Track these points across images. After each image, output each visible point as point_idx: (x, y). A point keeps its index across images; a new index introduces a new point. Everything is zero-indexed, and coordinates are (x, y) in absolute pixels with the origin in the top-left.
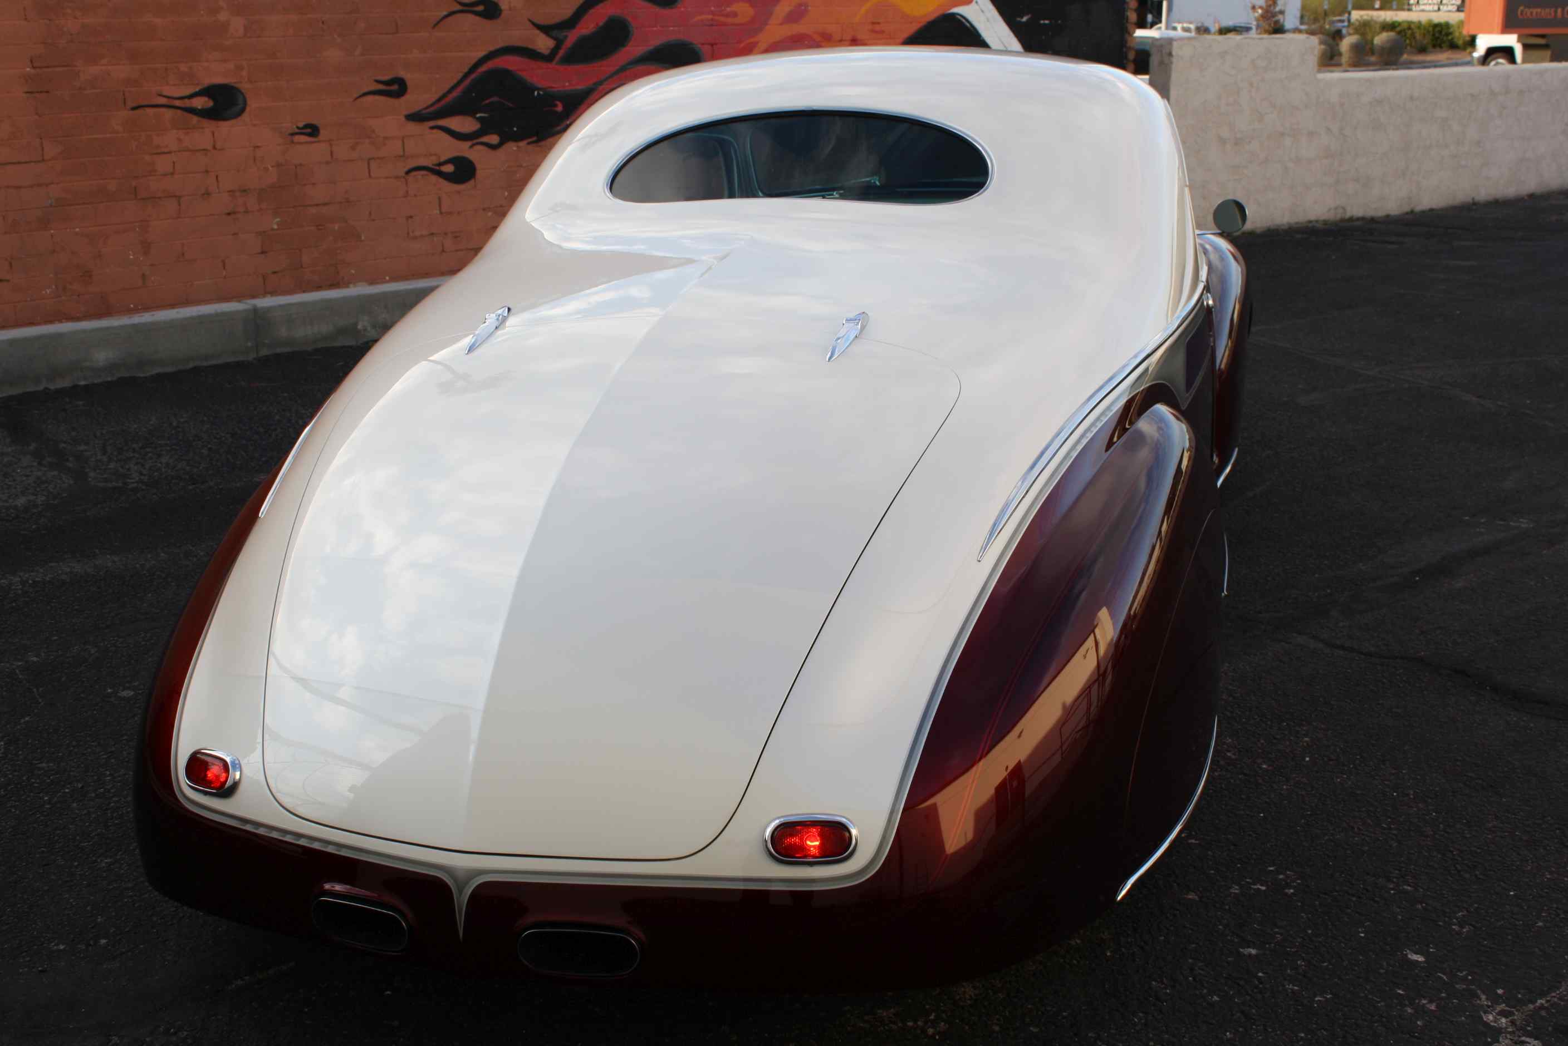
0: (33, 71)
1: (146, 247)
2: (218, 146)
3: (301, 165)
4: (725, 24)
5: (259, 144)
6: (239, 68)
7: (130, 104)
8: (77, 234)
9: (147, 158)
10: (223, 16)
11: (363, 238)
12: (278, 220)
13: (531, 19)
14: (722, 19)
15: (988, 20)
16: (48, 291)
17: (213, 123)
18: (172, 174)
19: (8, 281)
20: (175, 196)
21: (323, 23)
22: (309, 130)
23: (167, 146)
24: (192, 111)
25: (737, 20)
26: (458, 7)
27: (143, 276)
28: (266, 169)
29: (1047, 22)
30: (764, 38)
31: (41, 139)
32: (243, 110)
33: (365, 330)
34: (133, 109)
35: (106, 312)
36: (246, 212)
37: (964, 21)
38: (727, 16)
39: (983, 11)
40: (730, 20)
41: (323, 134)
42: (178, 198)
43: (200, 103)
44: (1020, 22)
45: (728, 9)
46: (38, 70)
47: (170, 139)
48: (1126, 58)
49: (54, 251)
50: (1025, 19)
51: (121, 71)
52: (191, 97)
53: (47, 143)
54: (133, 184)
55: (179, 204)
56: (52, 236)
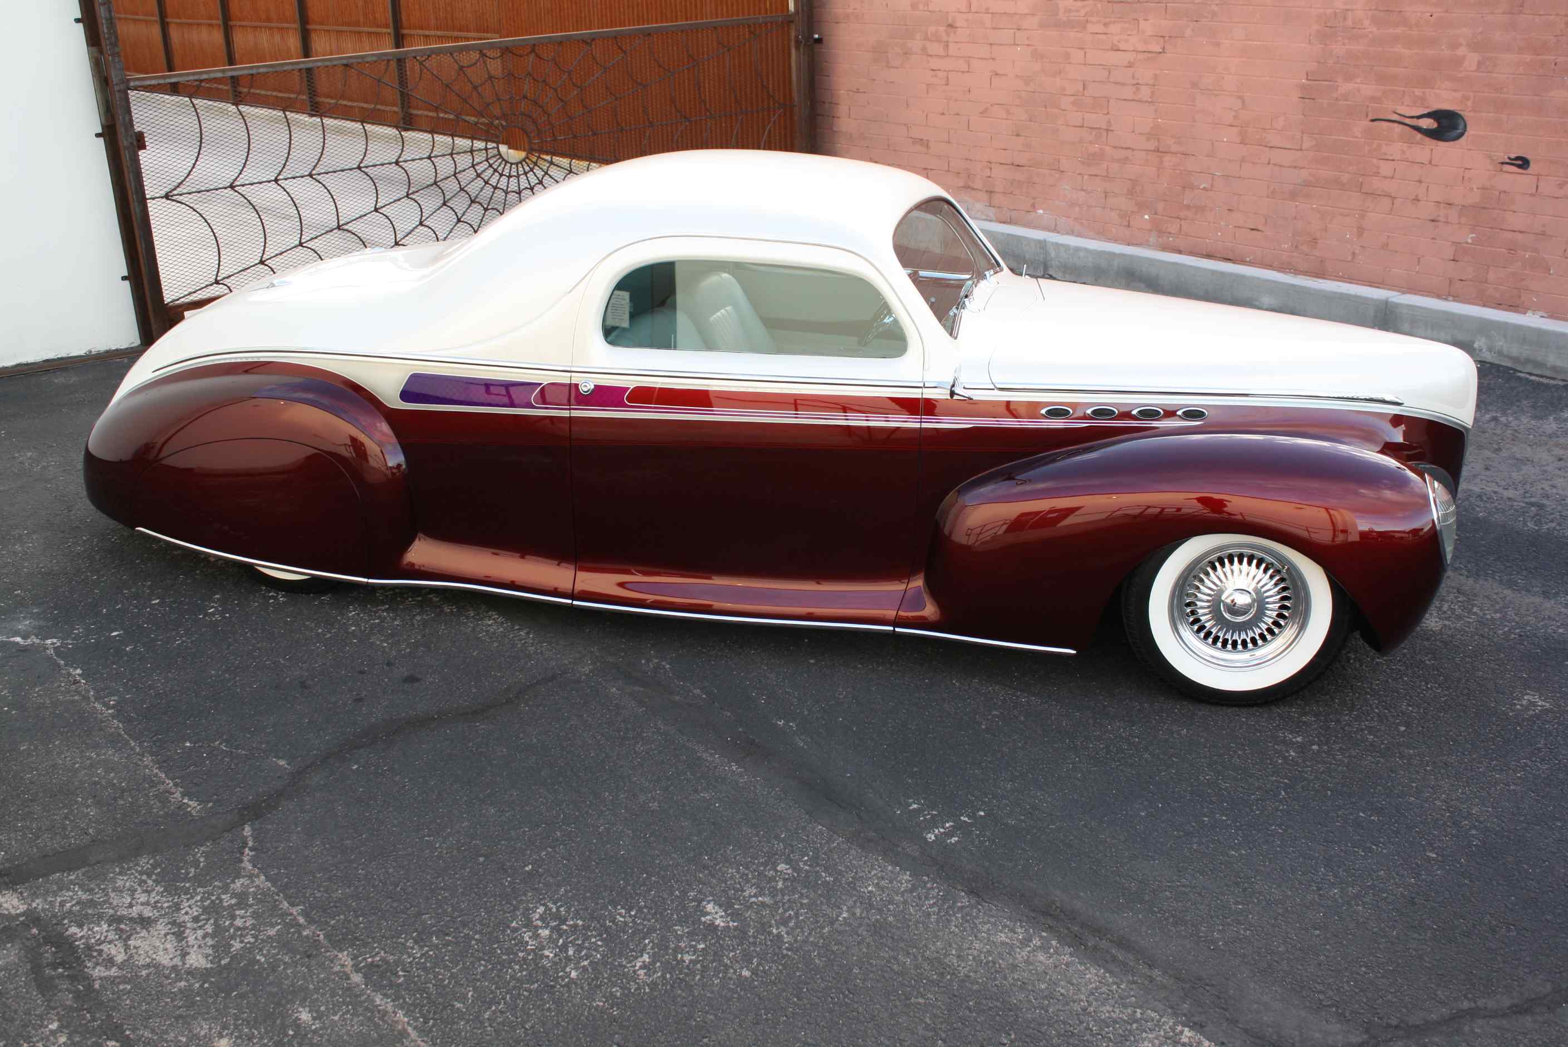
0: (1307, 82)
1: (1361, 231)
2: (1433, 162)
3: (1505, 192)
5: (1470, 167)
6: (1466, 98)
7: (1370, 117)
8: (1313, 209)
9: (1375, 161)
10: (1461, 52)
11: (1552, 272)
12: (1474, 235)
16: (1286, 246)
17: (1435, 141)
18: (1392, 178)
19: (1262, 231)
20: (1391, 196)
21: (1556, 64)
22: (1520, 162)
23: (1392, 155)
24: (1417, 129)
27: (1354, 254)
28: (1472, 189)
31: (1303, 133)
32: (1462, 135)
33: (1481, 350)
34: (1373, 121)
35: (1320, 274)
36: (1447, 222)
41: (1533, 168)
42: (1393, 198)
43: (1428, 123)
46: (1310, 82)
47: (1395, 149)
49: (1295, 218)
51: (1370, 89)
52: (1419, 117)
53: (1305, 137)
54: (1361, 180)
55: (1393, 204)
56: (1296, 206)
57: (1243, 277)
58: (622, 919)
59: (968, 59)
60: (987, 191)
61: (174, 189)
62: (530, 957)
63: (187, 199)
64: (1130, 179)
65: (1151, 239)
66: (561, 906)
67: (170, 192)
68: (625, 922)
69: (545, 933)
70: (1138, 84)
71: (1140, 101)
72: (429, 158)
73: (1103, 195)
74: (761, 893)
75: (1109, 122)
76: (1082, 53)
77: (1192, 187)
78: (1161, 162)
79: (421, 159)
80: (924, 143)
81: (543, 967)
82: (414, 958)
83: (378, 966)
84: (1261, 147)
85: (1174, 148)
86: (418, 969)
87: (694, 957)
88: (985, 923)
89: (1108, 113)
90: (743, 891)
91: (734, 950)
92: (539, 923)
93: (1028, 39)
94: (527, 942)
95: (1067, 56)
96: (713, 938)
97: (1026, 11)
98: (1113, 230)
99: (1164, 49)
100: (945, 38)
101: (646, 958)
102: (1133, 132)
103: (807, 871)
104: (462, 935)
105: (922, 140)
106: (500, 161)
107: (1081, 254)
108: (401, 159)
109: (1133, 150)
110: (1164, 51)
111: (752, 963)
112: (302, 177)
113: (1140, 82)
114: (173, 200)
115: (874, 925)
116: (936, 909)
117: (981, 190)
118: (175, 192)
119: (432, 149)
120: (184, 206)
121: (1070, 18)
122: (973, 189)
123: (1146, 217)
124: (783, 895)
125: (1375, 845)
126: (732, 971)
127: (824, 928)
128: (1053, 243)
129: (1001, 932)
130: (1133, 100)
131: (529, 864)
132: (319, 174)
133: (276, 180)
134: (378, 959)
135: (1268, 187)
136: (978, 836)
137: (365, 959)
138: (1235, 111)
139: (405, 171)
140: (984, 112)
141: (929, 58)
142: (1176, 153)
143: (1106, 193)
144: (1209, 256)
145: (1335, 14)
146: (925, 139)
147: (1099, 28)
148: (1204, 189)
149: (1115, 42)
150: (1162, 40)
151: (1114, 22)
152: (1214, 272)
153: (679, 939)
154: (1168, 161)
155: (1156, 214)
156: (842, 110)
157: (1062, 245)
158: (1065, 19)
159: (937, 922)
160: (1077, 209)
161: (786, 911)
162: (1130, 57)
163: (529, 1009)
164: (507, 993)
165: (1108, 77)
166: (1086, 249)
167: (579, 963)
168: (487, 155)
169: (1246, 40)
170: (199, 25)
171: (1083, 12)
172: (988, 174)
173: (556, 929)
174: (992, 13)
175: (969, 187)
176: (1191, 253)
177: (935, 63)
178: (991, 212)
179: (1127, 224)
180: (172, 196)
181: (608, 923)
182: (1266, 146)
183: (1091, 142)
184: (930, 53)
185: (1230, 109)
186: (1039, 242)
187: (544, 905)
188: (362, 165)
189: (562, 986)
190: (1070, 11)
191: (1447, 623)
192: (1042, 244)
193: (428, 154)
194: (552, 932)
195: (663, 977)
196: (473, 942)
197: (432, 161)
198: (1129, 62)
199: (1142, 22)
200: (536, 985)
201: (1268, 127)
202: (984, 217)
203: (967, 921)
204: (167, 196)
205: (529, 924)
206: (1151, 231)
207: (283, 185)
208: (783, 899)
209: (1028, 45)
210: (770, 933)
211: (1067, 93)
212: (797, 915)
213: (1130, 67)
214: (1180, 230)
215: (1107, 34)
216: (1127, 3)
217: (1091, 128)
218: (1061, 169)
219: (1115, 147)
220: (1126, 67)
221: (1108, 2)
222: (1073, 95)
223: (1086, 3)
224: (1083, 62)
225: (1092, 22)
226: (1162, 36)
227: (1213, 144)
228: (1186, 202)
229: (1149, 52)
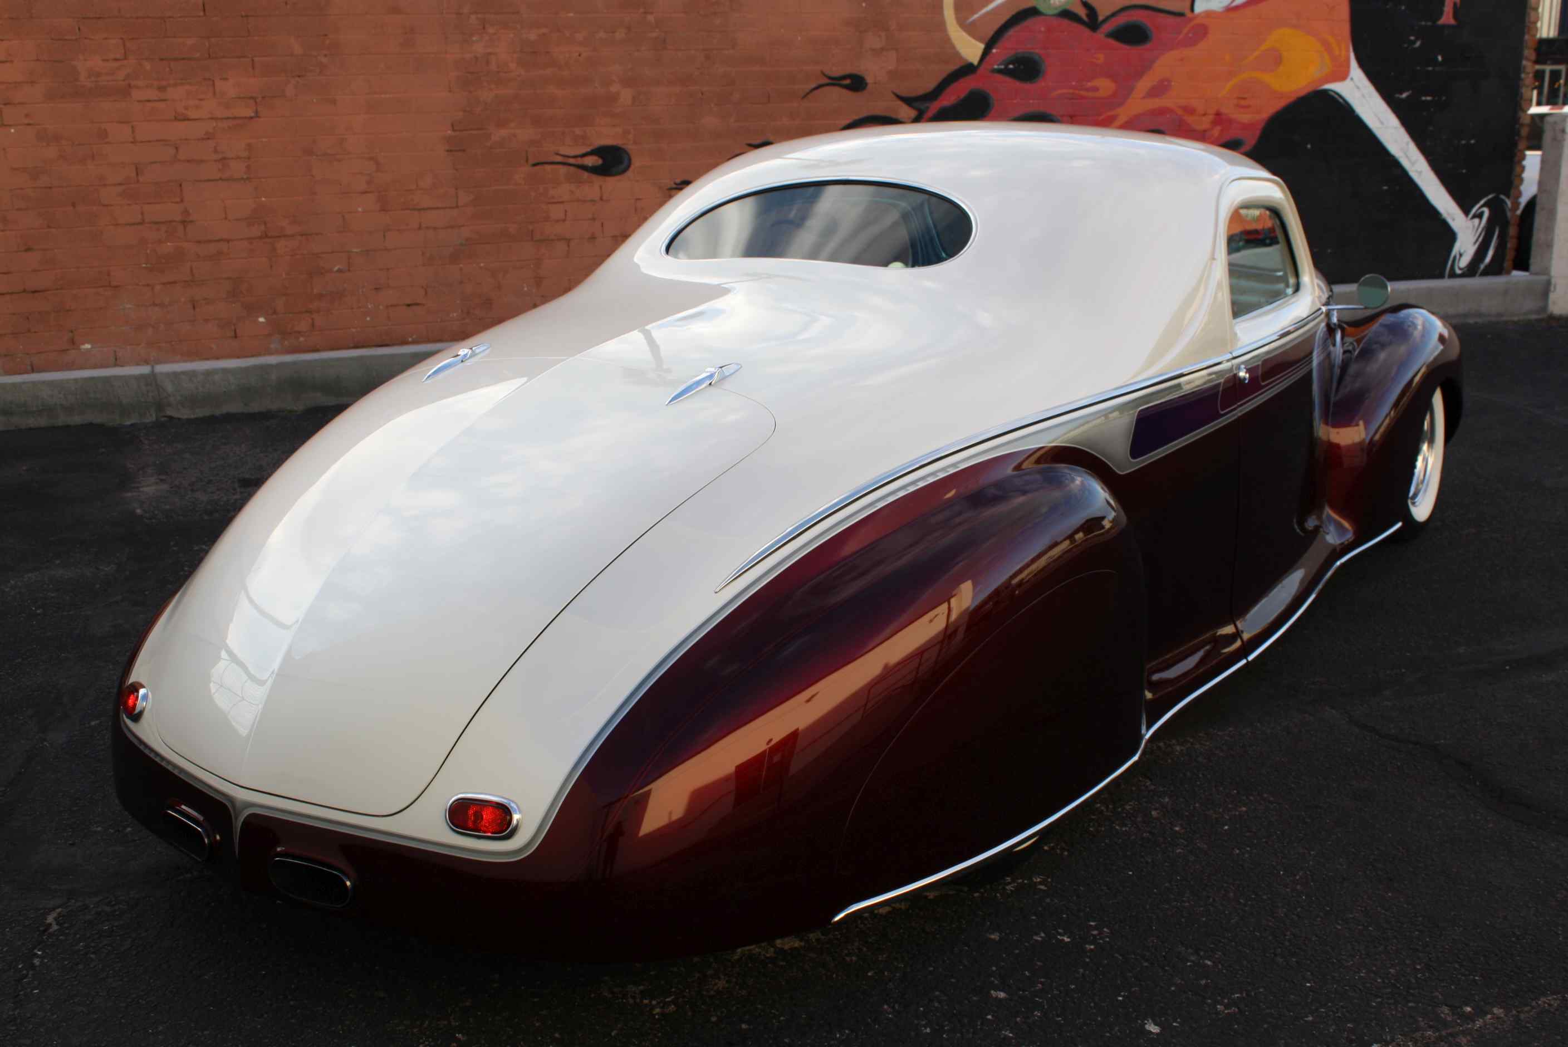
0: (453, 133)
1: (539, 281)
2: (604, 198)
4: (1082, 98)
5: (641, 197)
6: (627, 132)
7: (531, 161)
8: (481, 268)
9: (543, 206)
10: (614, 88)
13: (895, 91)
14: (1083, 93)
15: (1363, 96)
17: (601, 178)
18: (564, 220)
19: (423, 305)
20: (566, 239)
21: (702, 94)
23: (560, 197)
24: (584, 168)
25: (1097, 94)
26: (827, 81)
29: (1429, 98)
30: (1123, 114)
31: (457, 189)
32: (628, 168)
34: (535, 165)
37: (1336, 96)
38: (1088, 90)
39: (1358, 88)
40: (1090, 94)
42: (568, 241)
43: (591, 161)
44: (1398, 98)
45: (1089, 84)
46: (458, 133)
47: (563, 191)
48: (1518, 134)
49: (462, 282)
50: (1404, 95)
51: (526, 133)
52: (584, 156)
53: (461, 193)
54: (531, 227)
55: (569, 246)
56: (461, 269)
64: (229, 278)
65: (272, 346)
70: (224, 158)
71: (230, 179)
73: (189, 305)
75: (186, 212)
76: (127, 128)
77: (322, 272)
78: (273, 249)
84: (408, 211)
85: (290, 230)
89: (182, 201)
93: (27, 116)
95: (103, 134)
97: (20, 79)
98: (214, 346)
102: (226, 218)
109: (228, 241)
110: (257, 115)
113: (226, 155)
121: (102, 84)
123: (262, 320)
130: (221, 179)
135: (423, 254)
138: (368, 175)
142: (293, 236)
143: (193, 301)
144: (356, 347)
145: (476, 58)
147: (152, 94)
148: (340, 271)
149: (180, 110)
150: (252, 102)
151: (175, 85)
154: (281, 245)
155: (275, 312)
158: (90, 85)
162: (207, 126)
165: (176, 155)
169: (371, 93)
171: (122, 74)
179: (233, 334)
182: (414, 210)
183: (159, 241)
185: (361, 173)
190: (98, 75)
192: (151, 380)
198: (207, 133)
199: (217, 81)
201: (413, 187)
206: (270, 333)
209: (29, 124)
211: (109, 182)
213: (209, 139)
214: (313, 325)
215: (165, 100)
216: (190, 59)
217: (156, 223)
218: (114, 283)
219: (199, 242)
220: (203, 139)
221: (162, 60)
222: (120, 184)
223: (125, 62)
224: (131, 140)
225: (137, 87)
226: (252, 98)
227: (343, 217)
228: (315, 291)
229: (235, 118)
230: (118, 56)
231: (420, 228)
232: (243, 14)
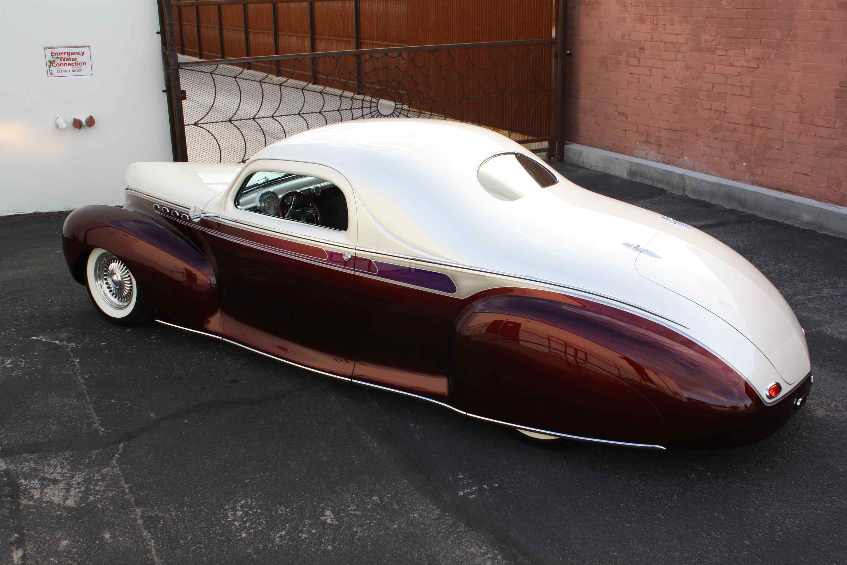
0: (839, 88)
8: (840, 164)
16: (823, 185)
19: (810, 176)
31: (836, 118)
46: (842, 88)
49: (829, 169)
53: (837, 121)
56: (830, 162)
57: (793, 202)
58: (281, 512)
59: (650, 68)
60: (657, 145)
61: (200, 121)
62: (226, 524)
63: (206, 126)
64: (736, 141)
65: (746, 177)
66: (254, 502)
67: (197, 122)
68: (282, 514)
69: (239, 513)
70: (743, 86)
71: (743, 96)
72: (338, 110)
73: (721, 150)
74: (357, 510)
75: (726, 107)
76: (713, 67)
77: (771, 148)
78: (754, 132)
79: (333, 111)
80: (625, 115)
81: (231, 530)
82: (171, 516)
83: (152, 518)
84: (812, 126)
85: (762, 124)
86: (170, 522)
87: (307, 536)
88: (467, 541)
89: (725, 102)
90: (349, 507)
91: (329, 536)
92: (239, 508)
93: (683, 57)
94: (229, 517)
95: (704, 68)
96: (321, 528)
97: (683, 42)
98: (725, 170)
99: (758, 65)
100: (638, 55)
101: (283, 533)
102: (739, 114)
103: (387, 502)
104: (199, 508)
105: (624, 113)
106: (378, 114)
107: (704, 184)
108: (322, 111)
109: (739, 124)
110: (758, 67)
111: (335, 543)
112: (268, 117)
113: (743, 84)
114: (199, 126)
115: (408, 534)
116: (444, 531)
117: (655, 144)
118: (200, 122)
119: (340, 106)
120: (204, 130)
121: (708, 46)
122: (650, 143)
123: (744, 164)
124: (368, 512)
125: (714, 532)
126: (323, 545)
127: (380, 531)
128: (688, 177)
129: (474, 547)
130: (740, 95)
131: (249, 479)
132: (277, 117)
133: (254, 119)
134: (154, 514)
135: (814, 150)
136: (488, 496)
137: (148, 513)
138: (798, 103)
139: (325, 117)
140: (658, 99)
141: (630, 67)
142: (762, 127)
143: (722, 148)
144: (778, 189)
146: (625, 112)
147: (723, 52)
148: (778, 149)
149: (731, 61)
150: (757, 60)
151: (731, 49)
152: (777, 198)
153: (305, 525)
154: (758, 130)
155: (749, 162)
156: (583, 93)
157: (693, 178)
158: (704, 46)
159: (442, 537)
160: (706, 157)
161: (366, 520)
162: (739, 69)
163: (215, 549)
164: (207, 539)
165: (727, 81)
166: (706, 181)
167: (249, 530)
168: (371, 110)
169: (805, 62)
170: (263, 33)
171: (714, 43)
172: (658, 135)
173: (247, 513)
174: (665, 42)
175: (647, 142)
176: (769, 187)
177: (633, 70)
178: (659, 157)
179: (733, 167)
180: (198, 124)
181: (273, 513)
182: (814, 125)
183: (715, 119)
184: (630, 64)
185: (794, 102)
186: (680, 175)
187: (246, 500)
188: (301, 113)
189: (235, 540)
190: (707, 42)
191: (829, 413)
192: (682, 176)
193: (338, 108)
194: (243, 513)
195: (287, 543)
196: (203, 513)
197: (340, 113)
198: (739, 73)
199: (746, 49)
200: (223, 538)
201: (816, 114)
202: (655, 160)
203: (458, 539)
204: (195, 124)
205: (234, 509)
206: (746, 172)
207: (257, 121)
208: (367, 514)
209: (683, 61)
210: (352, 530)
211: (703, 90)
212: (370, 523)
213: (739, 76)
214: (763, 172)
215: (727, 56)
216: (739, 38)
217: (716, 111)
218: (698, 134)
219: (729, 122)
220: (737, 76)
221: (729, 37)
222: (706, 91)
223: (716, 37)
224: (713, 72)
225: (719, 49)
226: (758, 58)
227: (783, 123)
228: (767, 157)
229: (750, 67)
230: (714, 35)
231: (815, 136)
232: (760, 18)
